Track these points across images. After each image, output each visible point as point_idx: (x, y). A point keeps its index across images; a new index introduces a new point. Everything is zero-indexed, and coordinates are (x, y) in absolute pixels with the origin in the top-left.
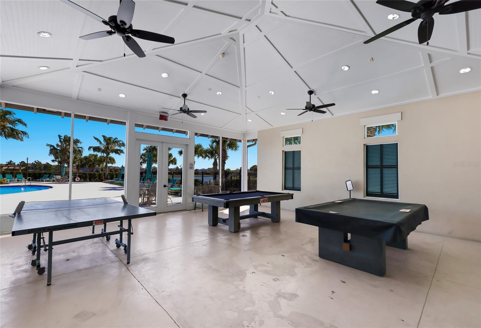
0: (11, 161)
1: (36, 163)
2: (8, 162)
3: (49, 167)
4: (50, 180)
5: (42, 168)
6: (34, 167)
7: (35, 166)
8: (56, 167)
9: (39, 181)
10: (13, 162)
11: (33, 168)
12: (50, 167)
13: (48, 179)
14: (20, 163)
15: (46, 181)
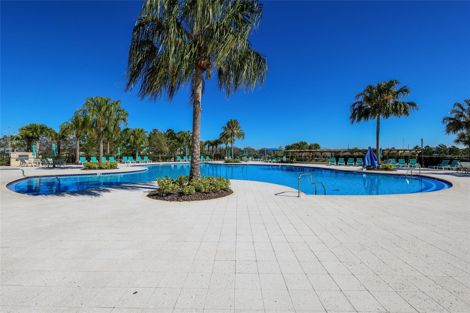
0: (417, 146)
1: (441, 147)
2: (415, 147)
3: (455, 151)
4: (452, 169)
5: (447, 152)
6: (438, 151)
7: (440, 150)
8: (465, 151)
9: (436, 168)
10: (419, 147)
11: (437, 153)
12: (457, 151)
13: (449, 166)
14: (424, 147)
15: (446, 169)
